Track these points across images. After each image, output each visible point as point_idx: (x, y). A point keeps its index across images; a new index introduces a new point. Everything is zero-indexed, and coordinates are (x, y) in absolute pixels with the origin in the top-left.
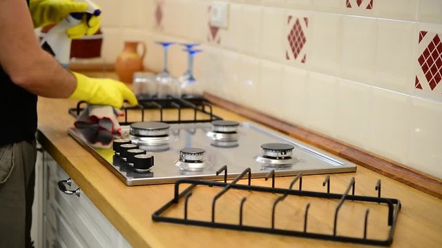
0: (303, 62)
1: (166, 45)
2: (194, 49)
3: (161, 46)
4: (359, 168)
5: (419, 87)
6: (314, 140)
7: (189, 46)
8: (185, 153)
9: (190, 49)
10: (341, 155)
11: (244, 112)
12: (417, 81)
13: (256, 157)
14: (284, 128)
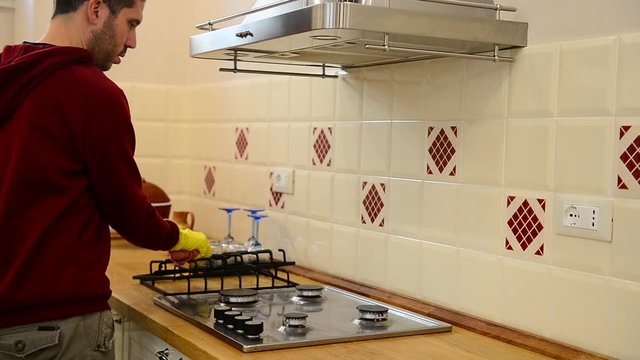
0: (381, 225)
1: (229, 211)
2: (258, 214)
3: (225, 212)
4: (454, 327)
5: (510, 248)
6: (399, 301)
7: (254, 212)
8: (287, 318)
9: (255, 215)
10: (429, 315)
11: (316, 276)
12: (507, 243)
13: (353, 320)
14: (363, 290)
